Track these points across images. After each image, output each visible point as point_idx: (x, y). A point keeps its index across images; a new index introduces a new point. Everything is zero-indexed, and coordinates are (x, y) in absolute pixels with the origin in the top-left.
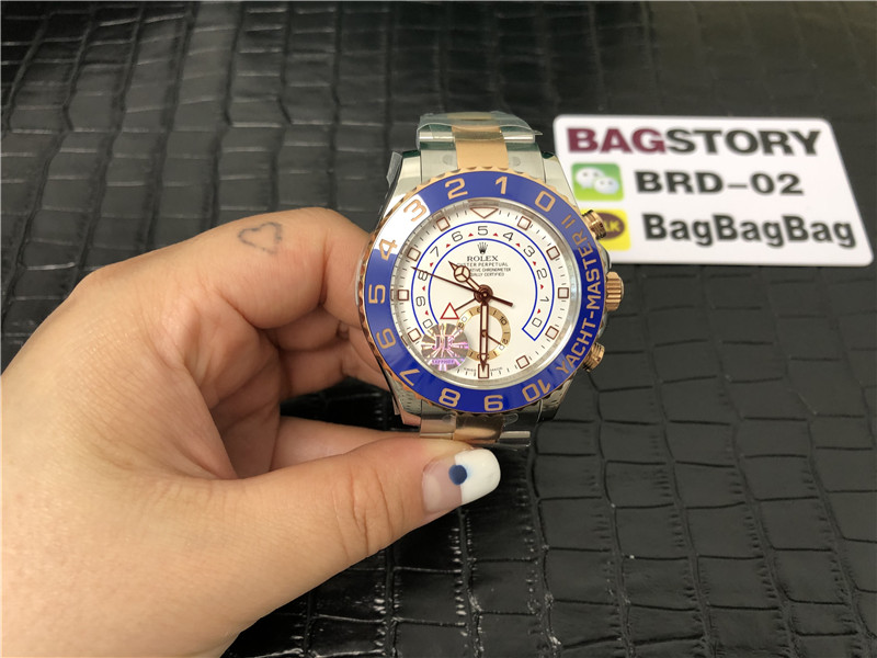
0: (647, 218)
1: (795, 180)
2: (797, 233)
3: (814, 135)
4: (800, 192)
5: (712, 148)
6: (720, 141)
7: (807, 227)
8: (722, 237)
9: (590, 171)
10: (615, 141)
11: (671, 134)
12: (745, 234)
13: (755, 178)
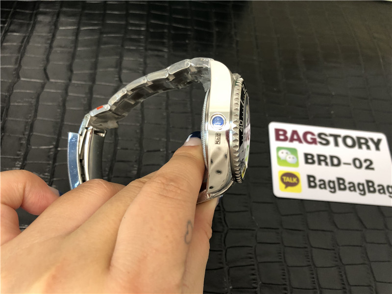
0: (309, 177)
1: (371, 163)
2: (372, 189)
3: (379, 141)
4: (373, 169)
5: (337, 144)
6: (340, 140)
7: (376, 186)
8: (340, 189)
9: (285, 151)
10: (295, 137)
11: (320, 135)
12: (350, 188)
13: (355, 160)
